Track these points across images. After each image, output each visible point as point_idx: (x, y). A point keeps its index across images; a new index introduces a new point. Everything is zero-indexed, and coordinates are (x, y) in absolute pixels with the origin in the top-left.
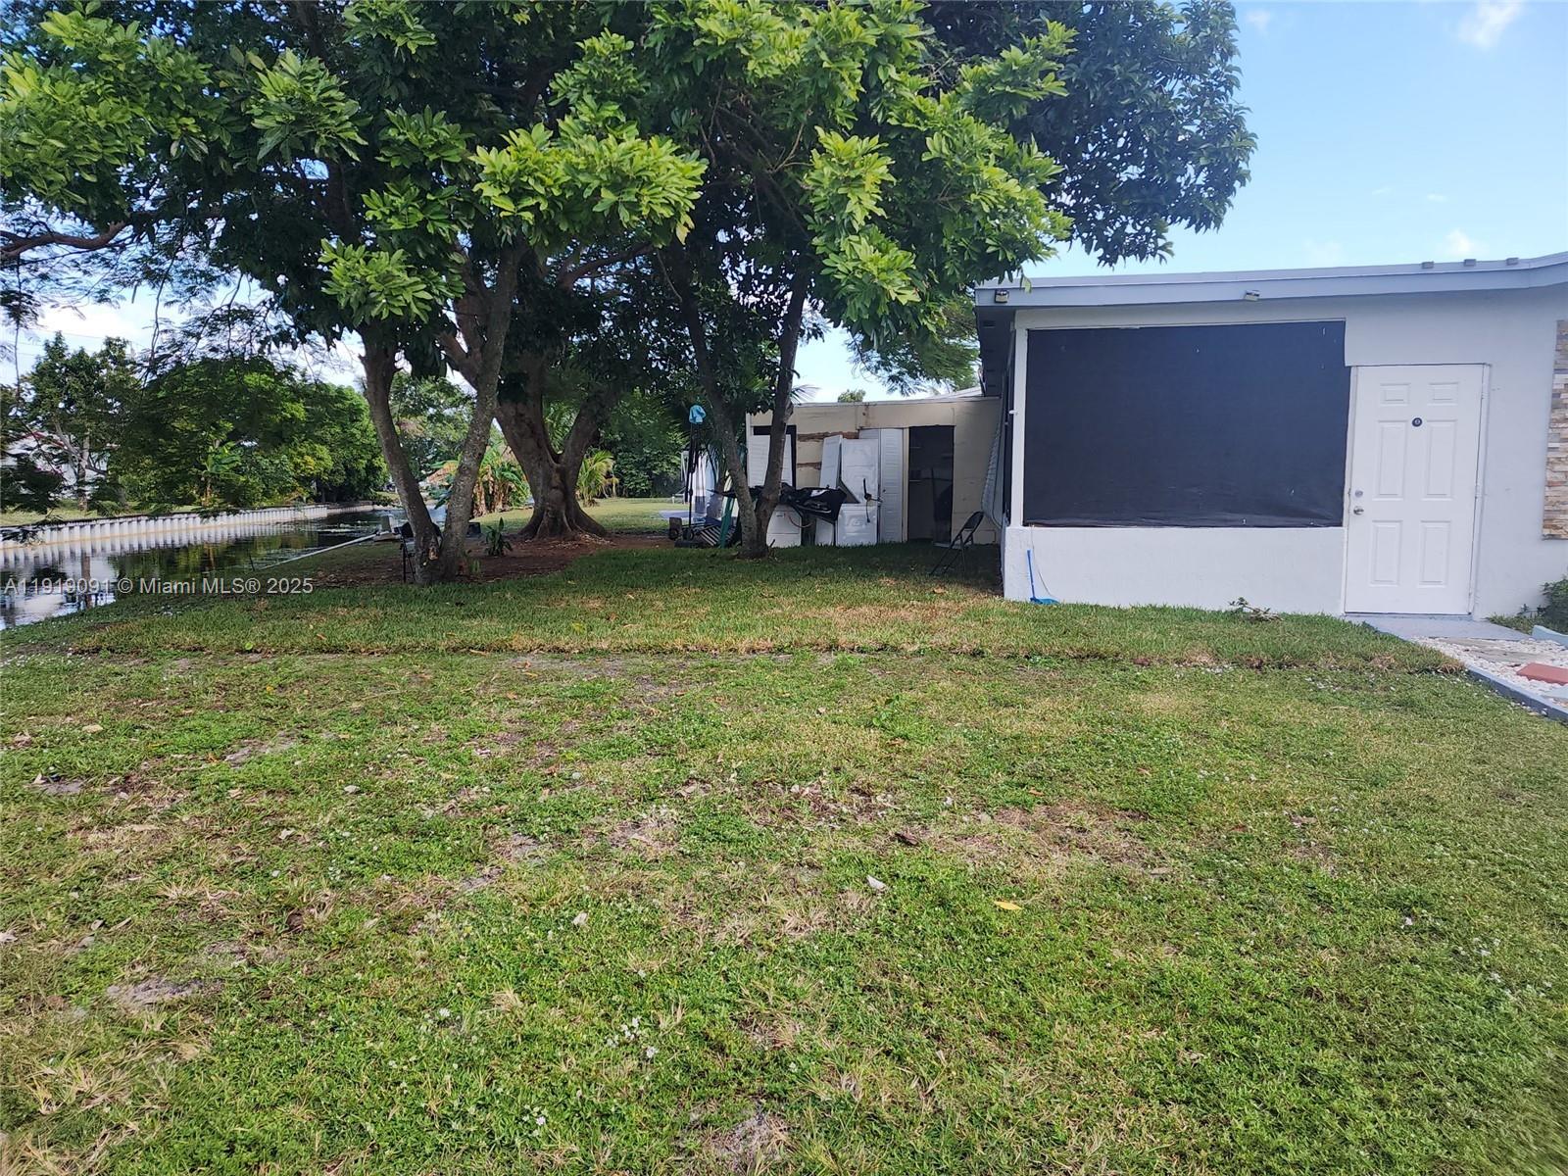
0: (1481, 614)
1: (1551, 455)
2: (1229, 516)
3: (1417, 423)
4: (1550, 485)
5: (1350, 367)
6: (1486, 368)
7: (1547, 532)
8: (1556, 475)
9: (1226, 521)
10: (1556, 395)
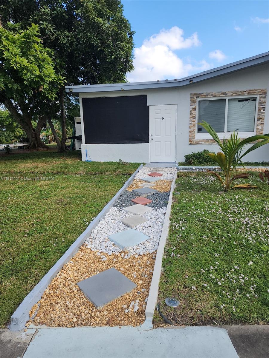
0: (177, 162)
1: (190, 125)
2: (126, 141)
3: (163, 119)
4: (190, 132)
5: (149, 106)
6: (177, 105)
7: (190, 143)
8: (191, 130)
9: (125, 142)
10: (191, 111)
